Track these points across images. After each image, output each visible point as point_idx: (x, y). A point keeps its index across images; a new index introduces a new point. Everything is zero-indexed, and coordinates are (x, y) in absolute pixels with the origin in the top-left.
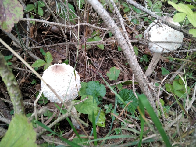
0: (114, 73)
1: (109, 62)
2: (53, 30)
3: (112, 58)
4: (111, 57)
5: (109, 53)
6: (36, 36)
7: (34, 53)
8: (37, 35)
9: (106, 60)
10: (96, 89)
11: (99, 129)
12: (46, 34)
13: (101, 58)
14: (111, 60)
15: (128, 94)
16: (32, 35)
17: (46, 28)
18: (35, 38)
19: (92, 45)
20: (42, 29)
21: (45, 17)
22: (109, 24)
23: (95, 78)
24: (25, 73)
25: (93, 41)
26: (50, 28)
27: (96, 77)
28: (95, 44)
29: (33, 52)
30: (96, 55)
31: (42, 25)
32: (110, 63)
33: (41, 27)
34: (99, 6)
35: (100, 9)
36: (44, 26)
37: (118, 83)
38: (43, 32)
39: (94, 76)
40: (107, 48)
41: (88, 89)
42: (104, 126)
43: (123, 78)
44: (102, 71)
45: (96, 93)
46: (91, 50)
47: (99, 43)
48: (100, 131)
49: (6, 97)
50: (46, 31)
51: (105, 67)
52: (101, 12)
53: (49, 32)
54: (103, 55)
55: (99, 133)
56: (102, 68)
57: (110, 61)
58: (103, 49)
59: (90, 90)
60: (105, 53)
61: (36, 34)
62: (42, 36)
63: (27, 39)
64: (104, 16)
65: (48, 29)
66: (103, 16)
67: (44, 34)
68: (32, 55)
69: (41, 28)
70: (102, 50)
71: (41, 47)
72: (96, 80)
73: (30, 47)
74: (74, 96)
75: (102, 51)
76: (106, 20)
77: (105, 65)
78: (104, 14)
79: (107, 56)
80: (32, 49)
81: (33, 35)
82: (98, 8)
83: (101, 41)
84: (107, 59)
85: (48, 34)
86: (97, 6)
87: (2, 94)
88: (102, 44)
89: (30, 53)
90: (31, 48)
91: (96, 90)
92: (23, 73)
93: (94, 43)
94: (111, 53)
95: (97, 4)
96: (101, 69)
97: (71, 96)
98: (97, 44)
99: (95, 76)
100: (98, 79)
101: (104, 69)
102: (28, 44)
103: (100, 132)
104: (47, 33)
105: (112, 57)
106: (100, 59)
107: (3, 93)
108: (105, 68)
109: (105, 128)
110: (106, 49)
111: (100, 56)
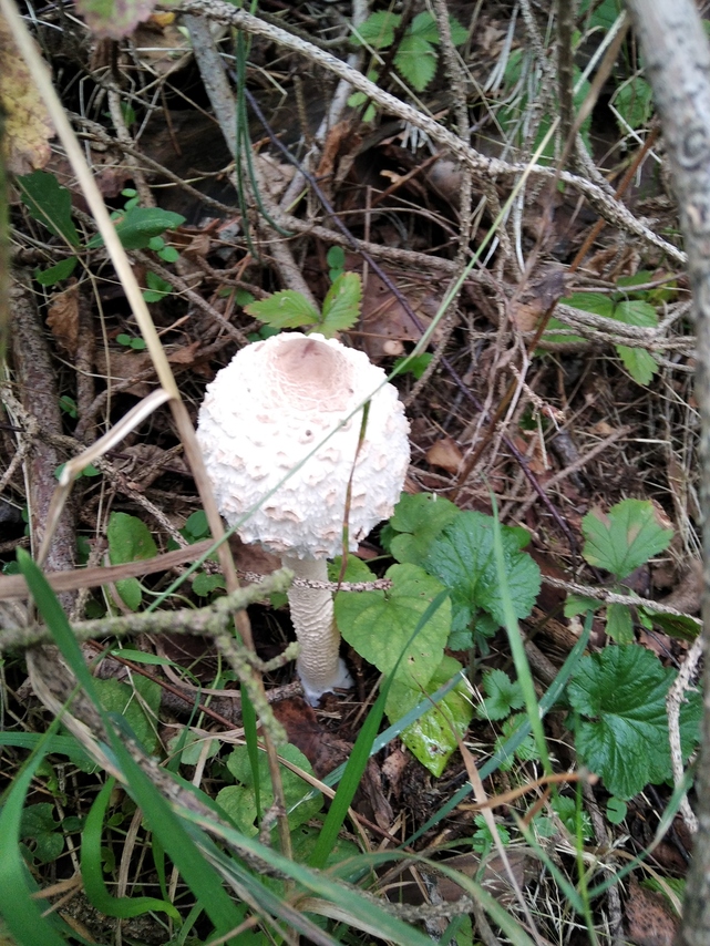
0: (632, 534)
1: (642, 466)
2: (435, 178)
3: (671, 454)
4: (667, 442)
5: (667, 418)
6: (340, 178)
7: (296, 256)
8: (349, 177)
9: (634, 448)
10: (485, 566)
11: (406, 768)
12: (391, 188)
13: (612, 424)
14: (659, 460)
15: (645, 682)
16: (326, 166)
17: (407, 160)
18: (334, 185)
19: (588, 330)
20: (387, 153)
21: (434, 103)
22: (693, 190)
23: (524, 508)
24: (213, 329)
25: (612, 317)
26: (427, 162)
27: (533, 508)
28: (606, 336)
29: (296, 246)
30: (590, 399)
31: (401, 136)
32: (645, 473)
33: (387, 142)
34: (689, 44)
35: (680, 70)
36: (404, 145)
37: (621, 598)
38: (385, 173)
39: (520, 494)
40: (671, 390)
41: (446, 544)
42: (436, 767)
43: (677, 582)
44: (581, 494)
45: (477, 588)
46: (579, 363)
47: (634, 337)
48: (404, 776)
49: (80, 393)
50: (402, 174)
51: (607, 479)
52: (678, 93)
53: (415, 183)
54: (628, 416)
55: (394, 782)
56: (590, 478)
57: (652, 461)
58: (643, 379)
59: (452, 554)
60: (645, 408)
61: (346, 164)
62: (370, 189)
63: (299, 174)
64: (688, 122)
65: (414, 164)
66: (680, 121)
67: (387, 181)
68: (283, 259)
69: (386, 146)
70: (637, 387)
71: (337, 237)
72: (524, 521)
73: (290, 218)
74: (327, 540)
75: (637, 391)
76: (686, 161)
77: (616, 469)
78: (690, 113)
79: (652, 428)
80: (296, 231)
81: (331, 166)
82: (671, 54)
83: (651, 331)
84: (640, 446)
85: (403, 191)
86: (670, 41)
87: (75, 371)
88: (648, 350)
89: (280, 247)
90: (292, 226)
91: (483, 572)
92: (205, 325)
93: (602, 328)
94: (680, 426)
95: (673, 27)
96: (583, 480)
97: (311, 533)
98: (619, 338)
99: (531, 498)
100: (536, 519)
101: (595, 487)
102: (291, 201)
103: (400, 782)
104: (399, 184)
105: (677, 447)
106: (604, 427)
107: (78, 368)
108: (606, 489)
109: (434, 779)
110: (663, 392)
111: (611, 410)
